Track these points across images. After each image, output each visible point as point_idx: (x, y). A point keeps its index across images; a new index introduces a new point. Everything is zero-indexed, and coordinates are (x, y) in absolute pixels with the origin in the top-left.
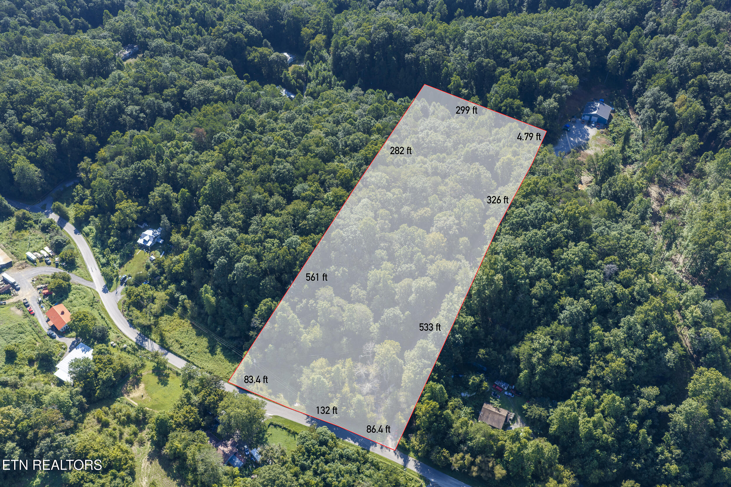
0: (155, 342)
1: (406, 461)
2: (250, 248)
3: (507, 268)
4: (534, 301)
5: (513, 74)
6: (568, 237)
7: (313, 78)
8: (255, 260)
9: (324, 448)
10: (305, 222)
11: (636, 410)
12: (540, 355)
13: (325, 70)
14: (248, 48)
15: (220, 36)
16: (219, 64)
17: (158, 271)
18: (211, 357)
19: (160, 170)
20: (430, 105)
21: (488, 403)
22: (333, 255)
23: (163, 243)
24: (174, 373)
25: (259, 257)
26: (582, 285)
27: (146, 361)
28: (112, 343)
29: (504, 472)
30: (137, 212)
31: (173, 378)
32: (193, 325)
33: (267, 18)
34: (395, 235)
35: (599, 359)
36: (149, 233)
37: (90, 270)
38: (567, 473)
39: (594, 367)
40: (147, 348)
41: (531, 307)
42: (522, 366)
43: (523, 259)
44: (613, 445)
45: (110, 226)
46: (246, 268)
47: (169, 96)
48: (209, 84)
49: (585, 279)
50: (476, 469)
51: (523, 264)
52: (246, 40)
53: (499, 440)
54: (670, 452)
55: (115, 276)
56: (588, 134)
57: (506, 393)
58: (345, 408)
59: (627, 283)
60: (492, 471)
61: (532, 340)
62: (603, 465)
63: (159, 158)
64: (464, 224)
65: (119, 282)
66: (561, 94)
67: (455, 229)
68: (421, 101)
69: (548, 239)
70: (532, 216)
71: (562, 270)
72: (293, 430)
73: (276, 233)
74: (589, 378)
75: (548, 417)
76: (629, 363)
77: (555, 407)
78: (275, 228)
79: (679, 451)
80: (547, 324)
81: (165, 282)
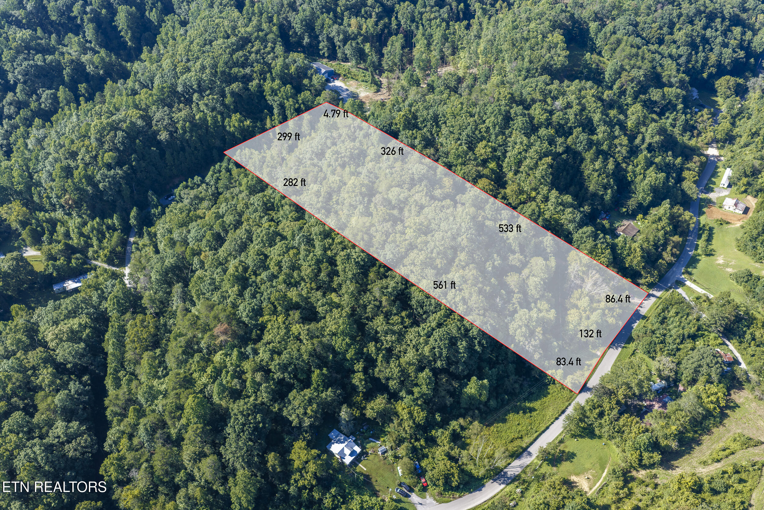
1: (655, 296)
4: (564, 156)
12: (604, 175)
17: (409, 444)
18: (537, 412)
23: (354, 437)
24: (559, 445)
26: (563, 126)
27: (540, 472)
31: (566, 447)
36: (336, 448)
39: (617, 154)
40: (517, 473)
44: (666, 176)
49: (560, 121)
50: (675, 250)
56: (340, 87)
57: (607, 218)
59: (570, 105)
61: (589, 175)
71: (550, 128)
75: (638, 200)
77: (634, 192)
79: (670, 153)
80: (583, 160)
81: (422, 442)
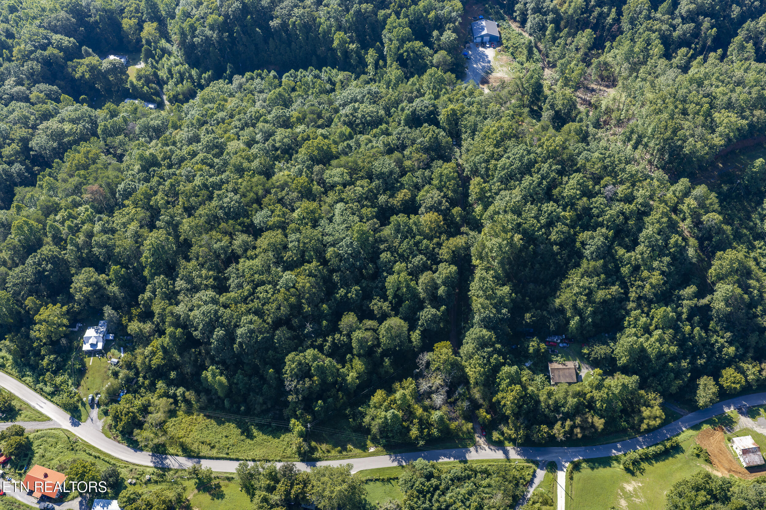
0: (177, 455)
1: (506, 453)
2: (243, 308)
3: (519, 225)
4: (555, 248)
5: (398, 14)
6: (561, 173)
7: (168, 79)
8: (256, 318)
9: (434, 481)
10: (289, 253)
11: (683, 313)
12: (585, 298)
13: (177, 65)
14: (69, 63)
15: (26, 57)
16: (45, 94)
17: (131, 374)
18: (251, 442)
19: (69, 253)
20: (321, 72)
21: (552, 362)
22: (336, 277)
23: (114, 337)
24: (223, 480)
25: (258, 313)
26: (591, 216)
27: (183, 482)
28: (129, 481)
29: (603, 421)
30: (63, 315)
31: (227, 486)
32: (209, 417)
33: (73, 20)
34: (387, 231)
35: (635, 281)
36: (90, 333)
37: (38, 407)
38: (651, 396)
39: (634, 288)
40: (172, 466)
41: (554, 254)
42: (569, 314)
43: (530, 210)
44: (678, 353)
45: (35, 345)
46: (252, 331)
47: (11, 155)
48: (53, 124)
49: (592, 209)
50: (578, 430)
51: (533, 215)
52: (61, 54)
53: (585, 394)
54: (722, 337)
55: (78, 401)
56: (487, 56)
57: (561, 345)
58: (426, 430)
59: (629, 199)
60: (593, 425)
61: (569, 286)
62: (679, 373)
63: (58, 240)
64: (450, 194)
65: (88, 406)
66: (454, 23)
67: (445, 204)
68: (309, 70)
69: (545, 182)
70: (517, 164)
71: (568, 208)
72: (386, 477)
73: (264, 277)
74: (633, 301)
75: (612, 352)
76: (663, 273)
77: (615, 340)
78: (261, 273)
79: (728, 334)
80: (577, 265)
81: (147, 382)
